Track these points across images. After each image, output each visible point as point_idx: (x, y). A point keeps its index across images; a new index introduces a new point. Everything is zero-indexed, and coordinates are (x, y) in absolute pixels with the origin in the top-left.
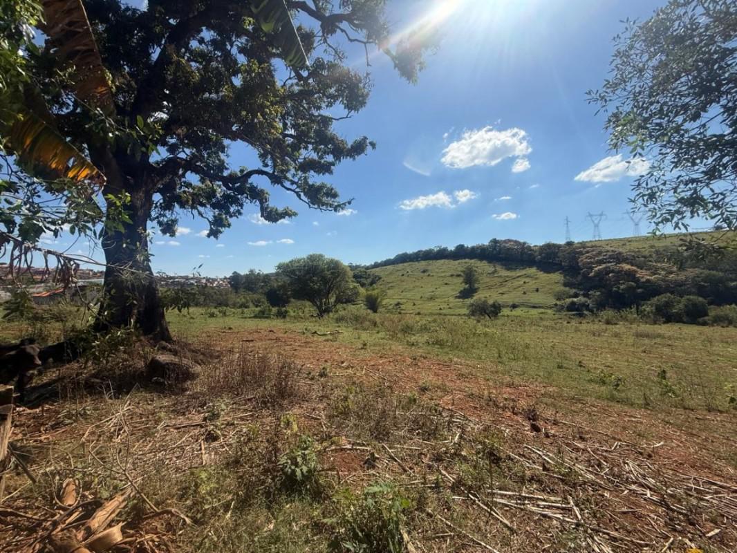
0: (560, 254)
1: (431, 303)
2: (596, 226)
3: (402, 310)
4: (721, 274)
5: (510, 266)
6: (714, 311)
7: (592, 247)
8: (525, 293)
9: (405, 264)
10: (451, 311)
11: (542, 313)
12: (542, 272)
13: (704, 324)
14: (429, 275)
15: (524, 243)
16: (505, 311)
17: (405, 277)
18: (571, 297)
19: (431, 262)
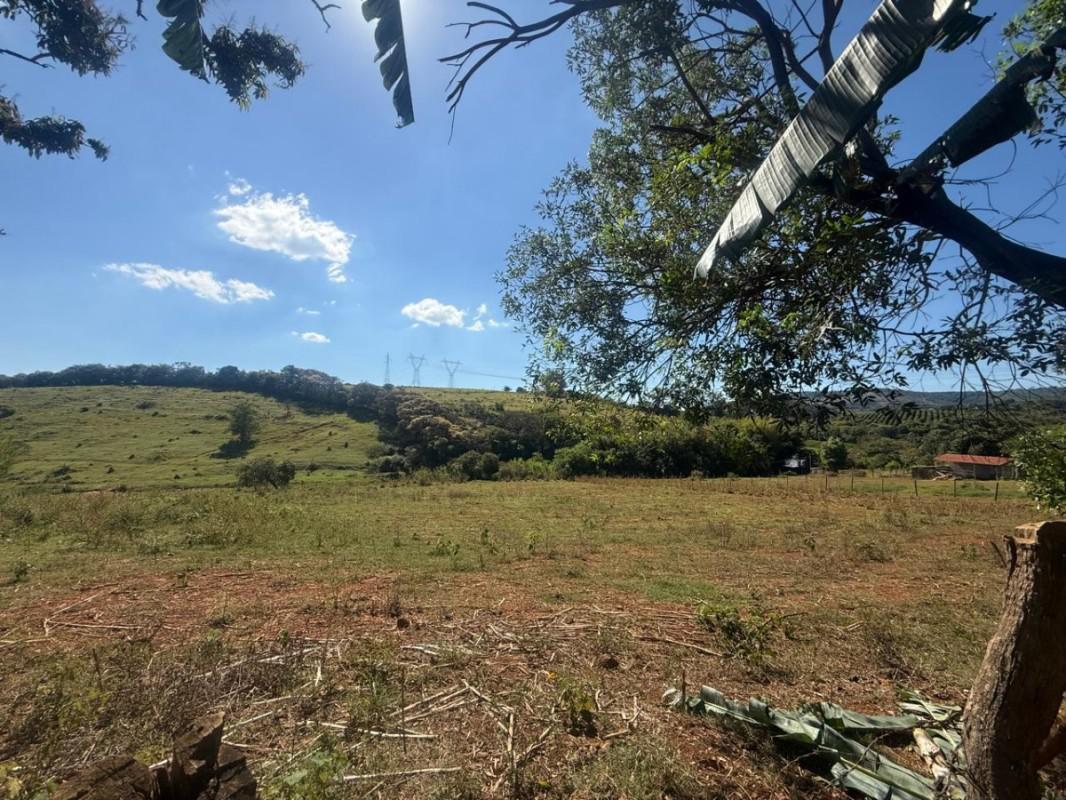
0: (377, 399)
1: (156, 467)
2: (417, 370)
3: (73, 483)
4: (507, 432)
5: (311, 410)
6: (503, 467)
7: (412, 394)
8: (329, 449)
9: (92, 387)
10: (201, 481)
11: (350, 476)
12: (354, 421)
13: (496, 479)
14: (156, 414)
15: (334, 379)
16: (300, 476)
17: (89, 415)
18: (385, 454)
19: (163, 389)
